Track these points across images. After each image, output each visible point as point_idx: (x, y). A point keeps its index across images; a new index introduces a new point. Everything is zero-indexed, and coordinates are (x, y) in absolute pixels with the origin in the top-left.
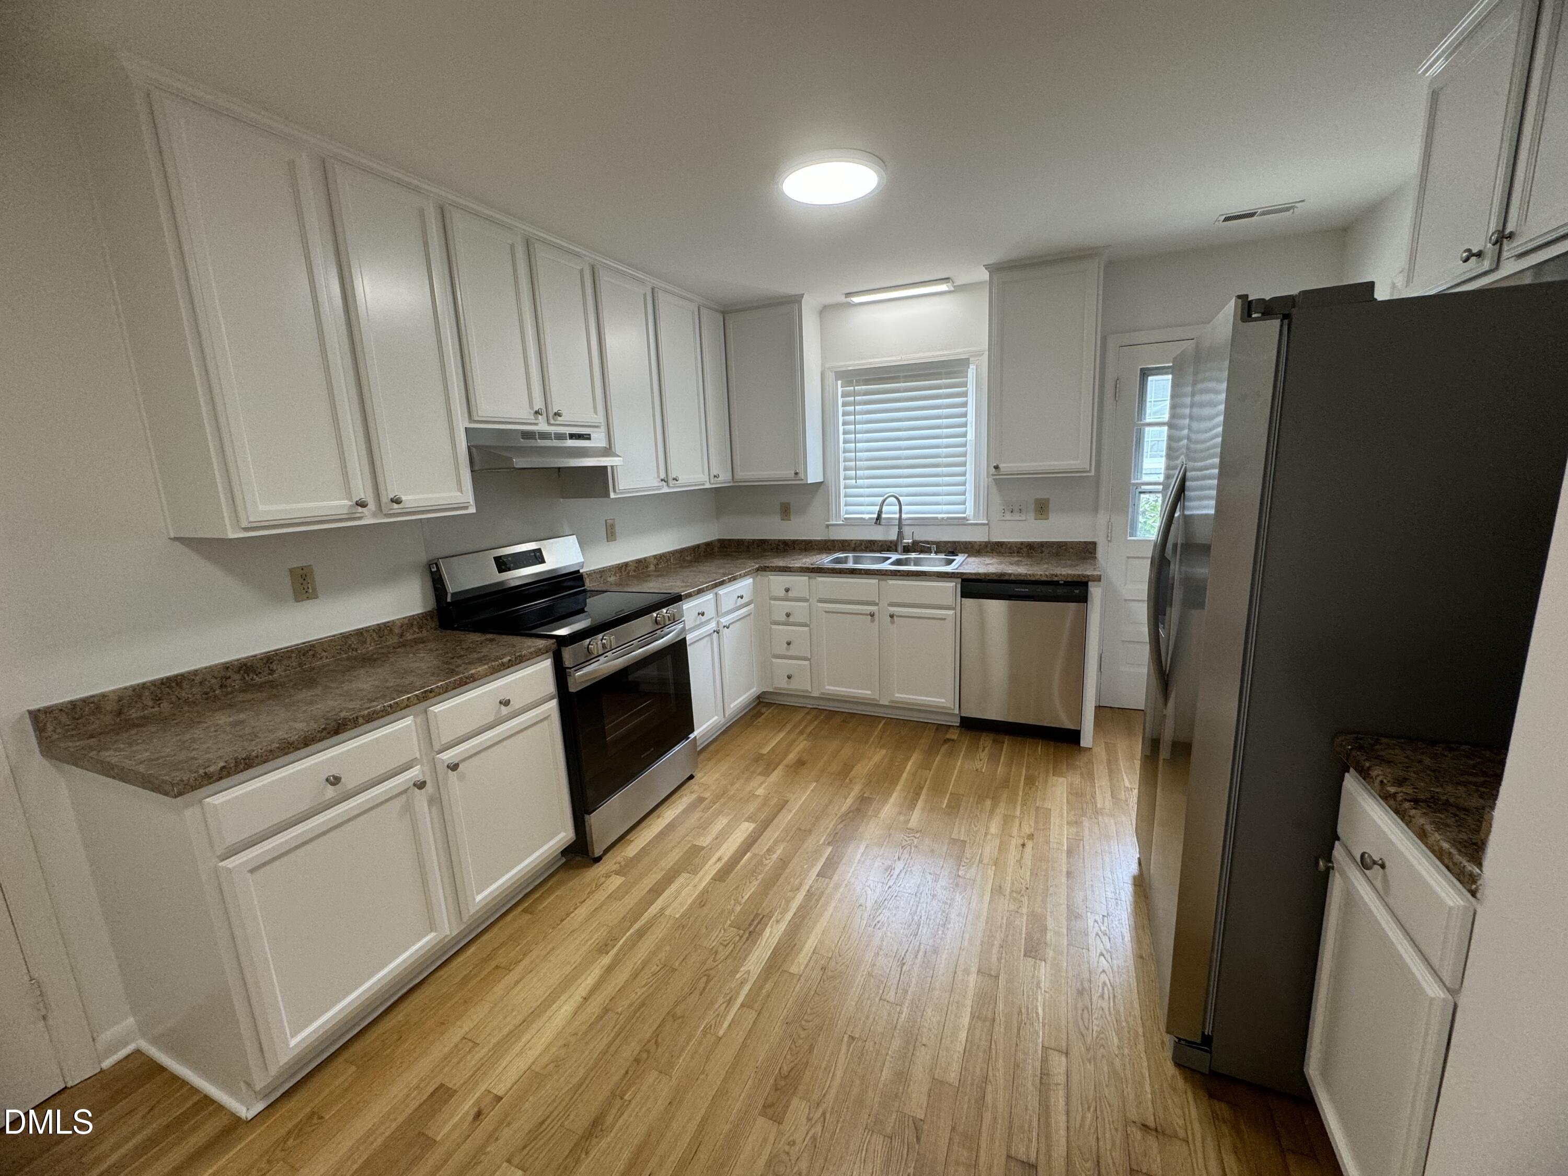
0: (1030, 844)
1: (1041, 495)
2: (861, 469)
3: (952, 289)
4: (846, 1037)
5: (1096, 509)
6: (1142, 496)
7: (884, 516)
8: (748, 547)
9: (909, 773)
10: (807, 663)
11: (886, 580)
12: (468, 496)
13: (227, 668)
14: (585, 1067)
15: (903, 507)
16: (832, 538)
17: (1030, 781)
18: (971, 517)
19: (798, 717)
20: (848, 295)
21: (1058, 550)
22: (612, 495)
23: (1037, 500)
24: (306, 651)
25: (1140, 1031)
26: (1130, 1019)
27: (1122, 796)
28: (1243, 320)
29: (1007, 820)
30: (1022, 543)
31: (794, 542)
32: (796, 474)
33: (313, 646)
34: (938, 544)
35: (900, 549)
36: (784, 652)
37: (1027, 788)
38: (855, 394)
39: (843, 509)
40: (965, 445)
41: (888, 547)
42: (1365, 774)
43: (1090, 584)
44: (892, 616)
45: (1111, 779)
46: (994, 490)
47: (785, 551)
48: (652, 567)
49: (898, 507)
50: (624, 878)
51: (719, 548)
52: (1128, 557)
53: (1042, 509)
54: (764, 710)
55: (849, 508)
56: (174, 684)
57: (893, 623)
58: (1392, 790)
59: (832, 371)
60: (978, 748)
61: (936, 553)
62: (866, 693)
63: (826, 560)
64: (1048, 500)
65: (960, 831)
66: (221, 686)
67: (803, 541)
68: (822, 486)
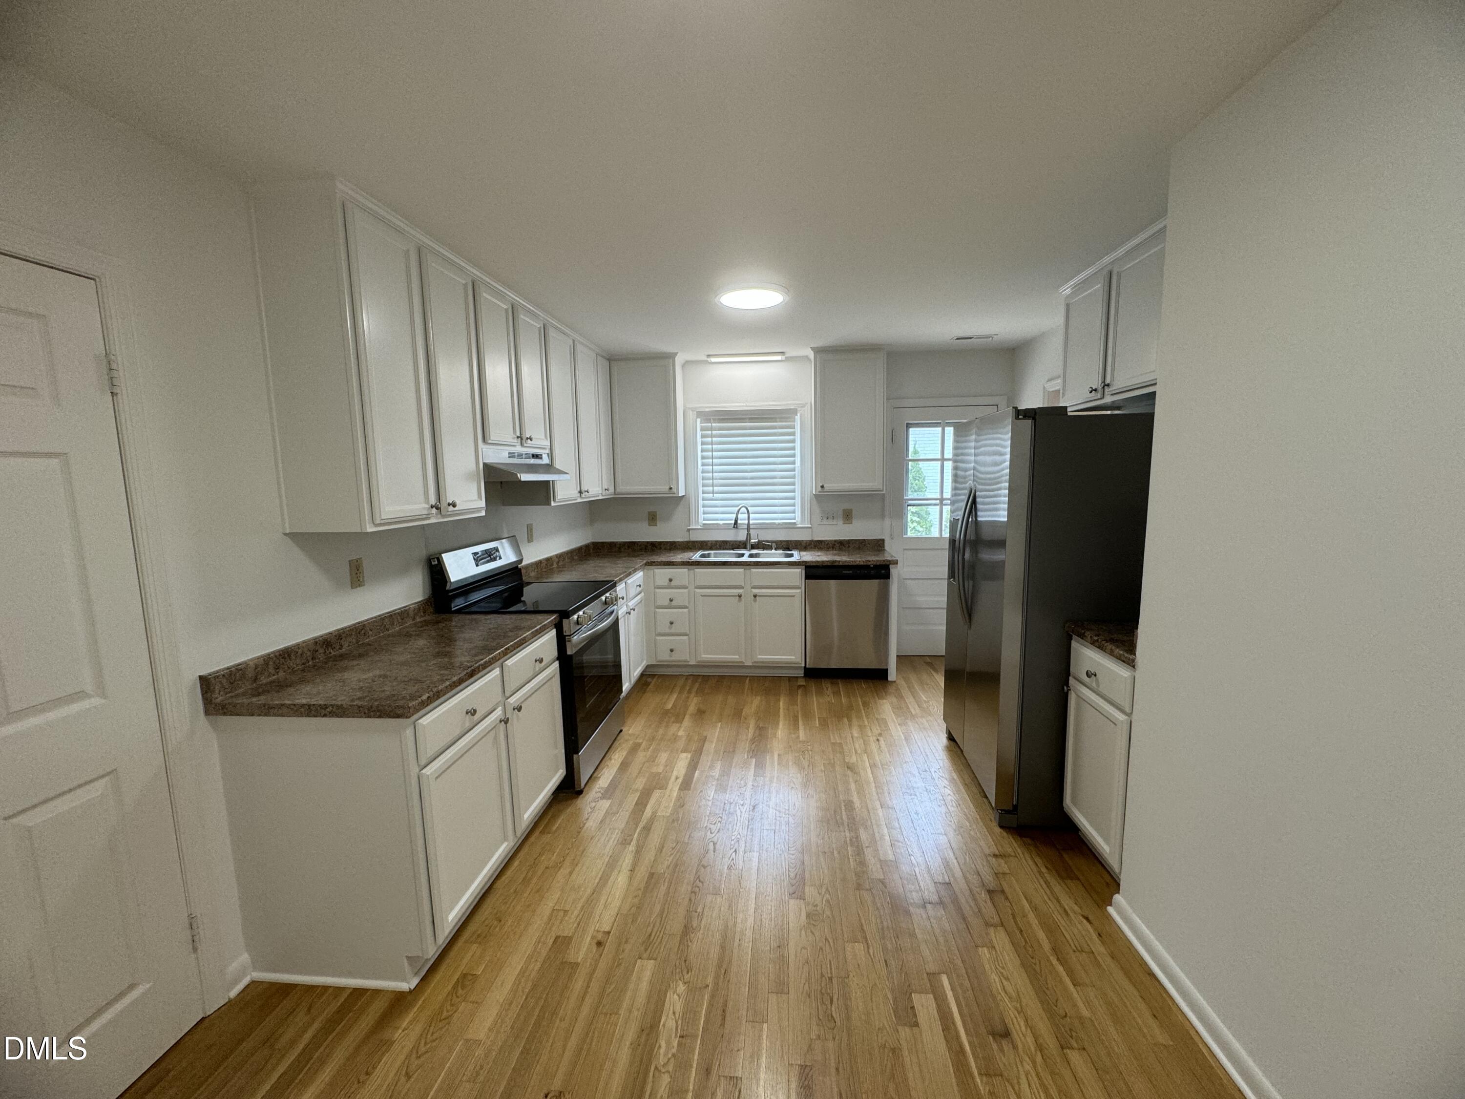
0: (881, 739)
1: (847, 506)
2: (716, 486)
3: (784, 359)
4: (820, 854)
5: (883, 516)
6: (909, 507)
7: (739, 522)
8: (620, 548)
9: (784, 709)
10: (685, 638)
11: (750, 569)
12: (483, 504)
13: (316, 643)
14: (659, 903)
15: (751, 515)
16: (692, 539)
17: (866, 704)
18: (798, 523)
19: (681, 682)
20: (709, 356)
21: (860, 545)
22: (553, 504)
23: (844, 510)
24: (359, 630)
25: (978, 817)
26: (971, 813)
27: (925, 706)
28: (1016, 419)
29: (862, 728)
30: (835, 541)
31: (660, 543)
32: (671, 488)
33: (364, 625)
34: (776, 542)
35: (748, 546)
36: (667, 631)
37: (866, 709)
38: (712, 429)
39: (701, 516)
40: (794, 470)
41: (742, 545)
42: (1082, 636)
43: (891, 566)
44: (755, 596)
45: (914, 697)
46: (815, 502)
47: (653, 551)
48: (555, 565)
49: (746, 516)
50: (610, 801)
51: (593, 550)
52: (904, 549)
53: (848, 516)
54: (649, 680)
55: (706, 516)
56: (286, 655)
57: (755, 601)
58: (1096, 638)
59: (692, 411)
60: (823, 689)
61: (776, 549)
62: (735, 657)
63: (696, 556)
64: (851, 510)
65: (835, 738)
66: (312, 659)
67: (667, 542)
68: (684, 499)
